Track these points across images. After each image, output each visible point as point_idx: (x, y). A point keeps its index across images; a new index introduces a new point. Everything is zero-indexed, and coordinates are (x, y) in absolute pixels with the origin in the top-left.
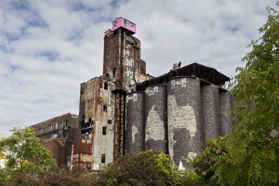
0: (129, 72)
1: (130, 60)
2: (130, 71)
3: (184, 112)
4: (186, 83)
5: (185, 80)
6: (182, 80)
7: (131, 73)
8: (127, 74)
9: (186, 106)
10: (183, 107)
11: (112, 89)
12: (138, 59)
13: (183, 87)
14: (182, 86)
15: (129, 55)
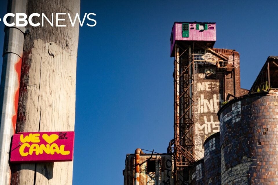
0: (209, 123)
1: (213, 98)
2: (212, 122)
3: (237, 180)
4: (240, 113)
5: (239, 106)
6: (233, 109)
7: (216, 125)
8: (206, 129)
9: (241, 165)
10: (235, 168)
11: (166, 167)
12: (233, 91)
13: (235, 123)
14: (234, 121)
15: (210, 90)
